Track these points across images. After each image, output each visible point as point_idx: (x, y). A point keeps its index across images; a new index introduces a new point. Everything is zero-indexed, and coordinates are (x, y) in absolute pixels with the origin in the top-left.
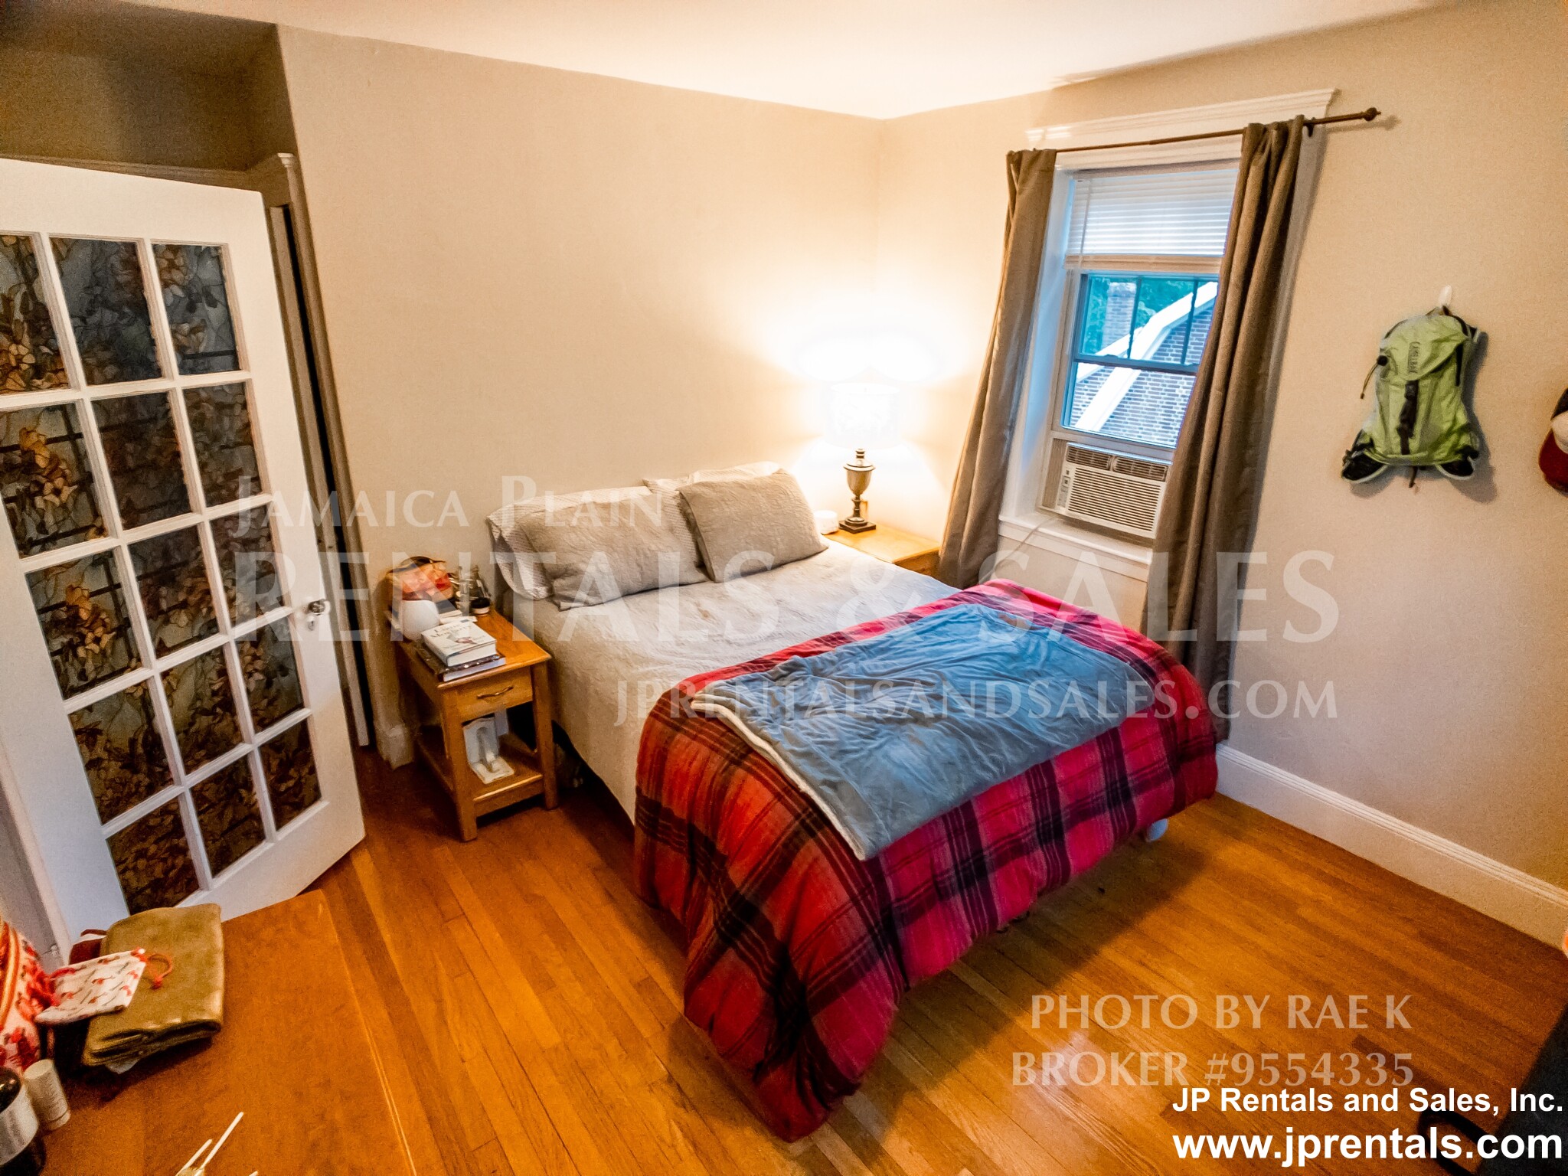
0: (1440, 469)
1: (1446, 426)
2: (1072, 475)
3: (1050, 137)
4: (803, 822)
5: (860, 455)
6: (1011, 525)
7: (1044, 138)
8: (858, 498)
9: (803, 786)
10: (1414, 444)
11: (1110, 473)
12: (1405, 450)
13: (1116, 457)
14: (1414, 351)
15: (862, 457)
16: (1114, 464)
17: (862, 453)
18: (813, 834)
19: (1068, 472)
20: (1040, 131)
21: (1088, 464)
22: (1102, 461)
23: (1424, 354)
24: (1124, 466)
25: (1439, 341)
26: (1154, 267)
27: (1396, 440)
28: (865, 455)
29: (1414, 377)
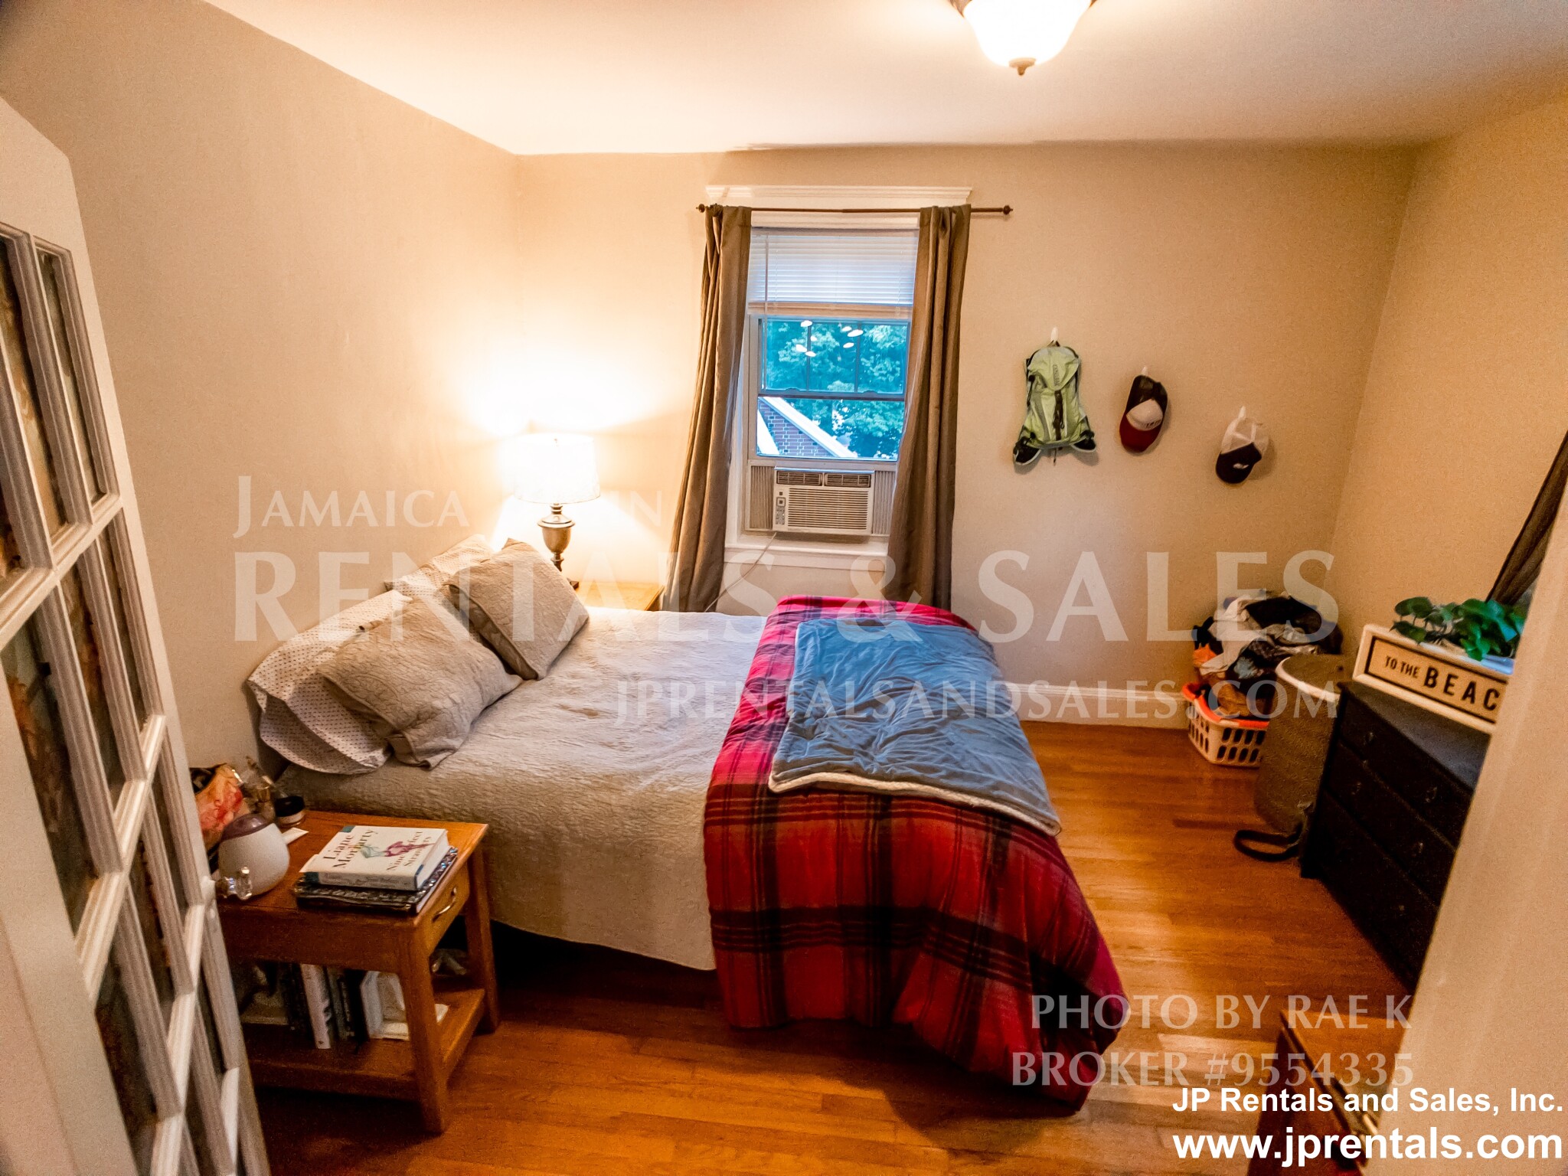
0: (1074, 447)
1: (1076, 419)
2: (786, 495)
3: (731, 195)
4: (994, 831)
5: (557, 511)
6: (737, 550)
7: (725, 195)
8: (558, 557)
9: (975, 801)
10: (1064, 432)
11: (823, 487)
12: (1059, 437)
13: (826, 473)
14: (1056, 372)
15: (559, 513)
16: (825, 479)
17: (559, 508)
18: (1009, 837)
19: (781, 494)
20: (722, 188)
21: (801, 484)
22: (813, 479)
23: (1061, 374)
24: (834, 479)
25: (1068, 364)
26: (836, 313)
27: (1052, 431)
28: (563, 510)
29: (1058, 388)
